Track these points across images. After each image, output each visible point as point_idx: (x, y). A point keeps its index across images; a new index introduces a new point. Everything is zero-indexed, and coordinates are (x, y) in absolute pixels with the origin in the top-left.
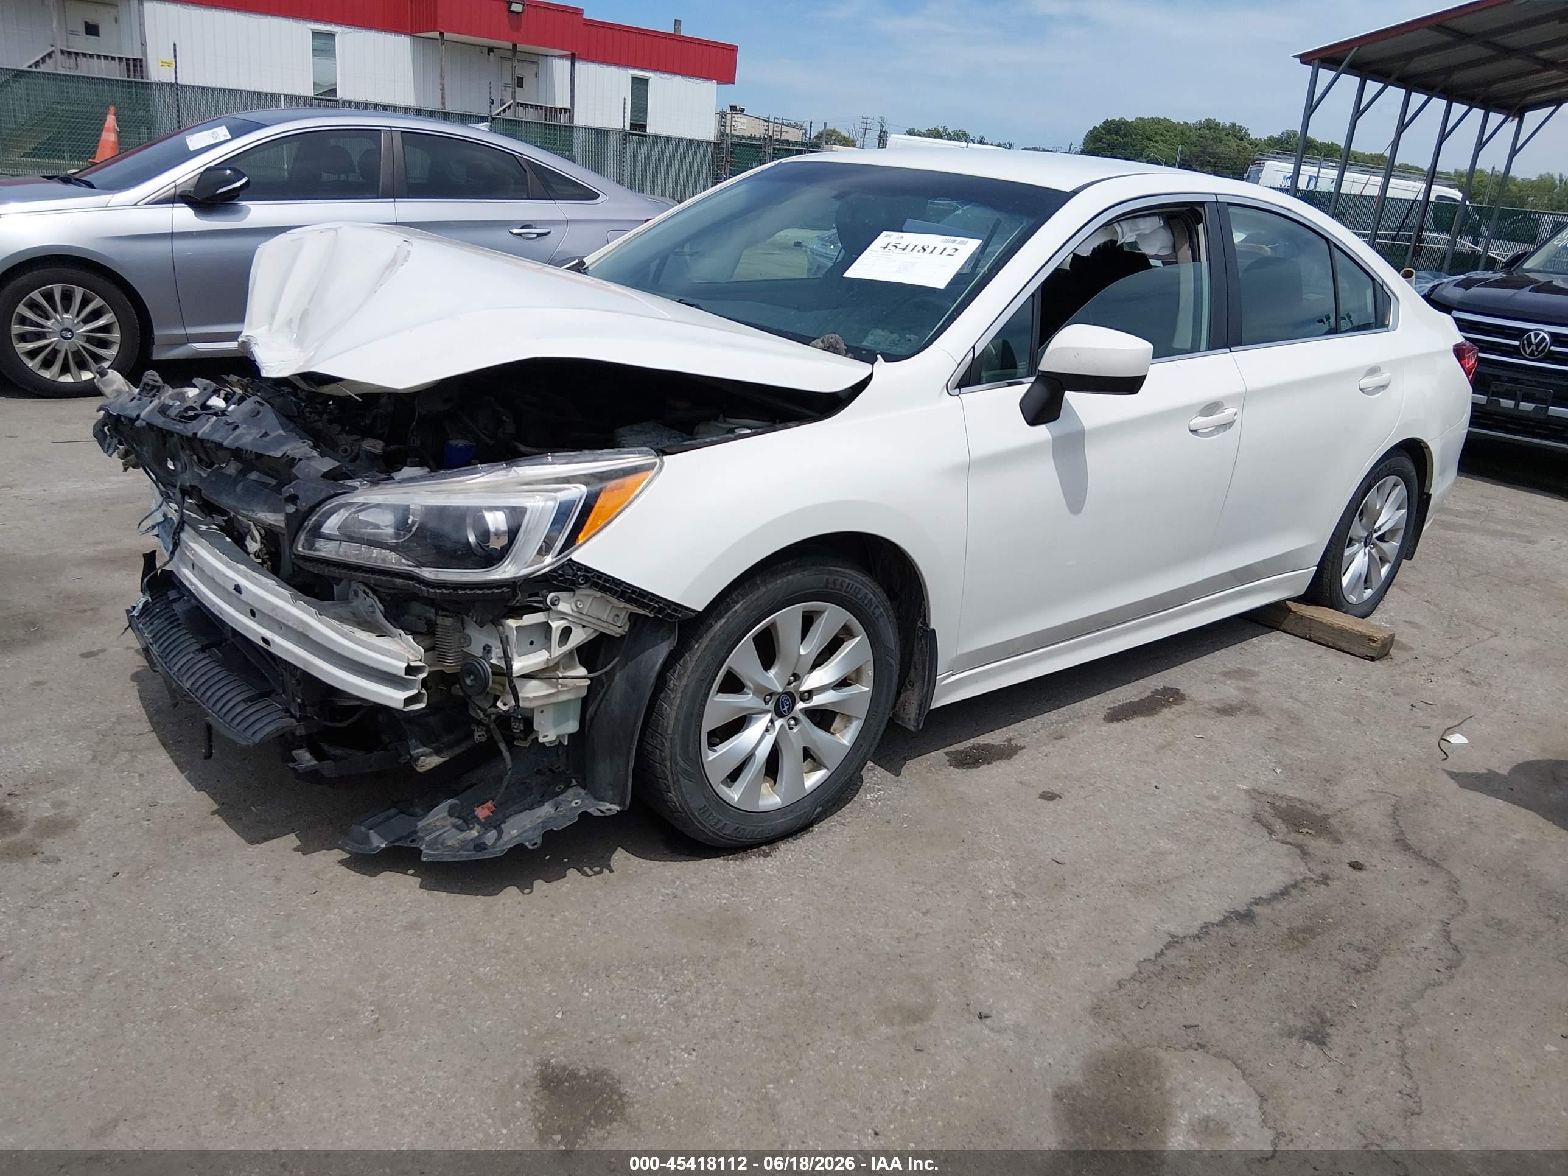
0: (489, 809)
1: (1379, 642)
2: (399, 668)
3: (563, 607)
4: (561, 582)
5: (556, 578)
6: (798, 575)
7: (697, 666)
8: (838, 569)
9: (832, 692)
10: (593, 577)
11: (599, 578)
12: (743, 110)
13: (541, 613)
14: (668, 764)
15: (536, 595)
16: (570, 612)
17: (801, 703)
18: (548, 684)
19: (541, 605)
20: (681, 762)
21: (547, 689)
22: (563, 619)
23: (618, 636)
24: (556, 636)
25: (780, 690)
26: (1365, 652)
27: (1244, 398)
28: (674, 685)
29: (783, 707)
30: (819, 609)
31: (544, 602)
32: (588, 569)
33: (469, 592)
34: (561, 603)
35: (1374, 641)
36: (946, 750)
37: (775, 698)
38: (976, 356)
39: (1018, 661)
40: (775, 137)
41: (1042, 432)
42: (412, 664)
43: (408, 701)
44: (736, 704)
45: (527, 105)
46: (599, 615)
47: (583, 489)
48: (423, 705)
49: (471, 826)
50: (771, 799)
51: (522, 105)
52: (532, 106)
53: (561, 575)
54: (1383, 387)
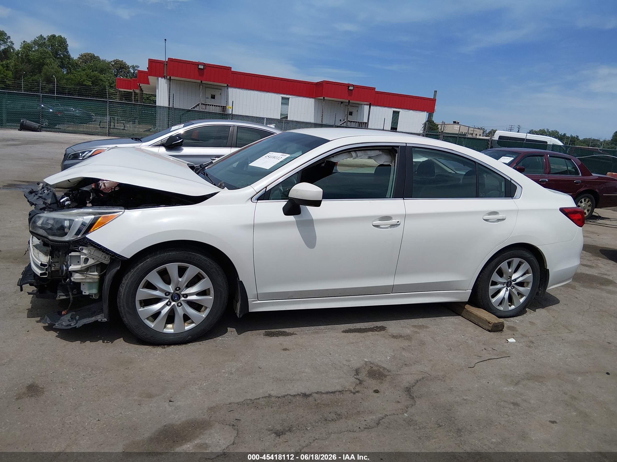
0: (65, 312)
1: (492, 324)
2: (39, 263)
3: (84, 251)
4: (82, 243)
5: (81, 242)
6: (174, 253)
7: (131, 277)
8: (193, 253)
9: (195, 296)
10: (92, 243)
11: (94, 243)
12: (458, 123)
13: (78, 253)
14: (122, 308)
15: (77, 247)
16: (87, 253)
17: (183, 298)
18: (82, 275)
19: (78, 250)
20: (126, 308)
21: (82, 277)
22: (86, 255)
23: (107, 264)
24: (82, 261)
25: (172, 292)
26: (487, 327)
27: (405, 216)
28: (124, 282)
29: (175, 298)
30: (187, 266)
31: (78, 249)
32: (90, 240)
33: (58, 243)
34: (84, 250)
35: (490, 324)
36: (265, 330)
37: (171, 295)
38: (267, 191)
39: (294, 301)
40: (444, 132)
41: (291, 218)
42: (43, 263)
43: (41, 274)
44: (151, 293)
45: (352, 121)
46: (98, 256)
47: (93, 217)
48: (46, 276)
49: (73, 320)
50: (170, 329)
51: (350, 121)
52: (353, 122)
53: (82, 241)
54: (503, 220)
